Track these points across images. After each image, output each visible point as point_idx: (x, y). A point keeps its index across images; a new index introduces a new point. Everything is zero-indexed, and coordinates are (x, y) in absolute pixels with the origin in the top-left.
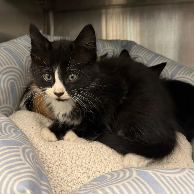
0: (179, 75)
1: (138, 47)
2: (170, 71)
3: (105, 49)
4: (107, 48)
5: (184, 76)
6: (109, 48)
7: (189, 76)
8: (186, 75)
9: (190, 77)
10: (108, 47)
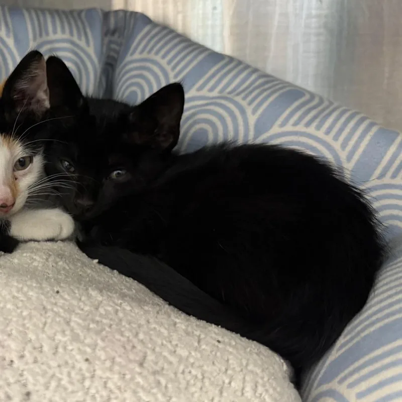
0: (283, 125)
1: (156, 30)
2: (254, 111)
3: (45, 38)
4: (52, 37)
5: (301, 128)
6: (59, 35)
7: (318, 128)
8: (308, 125)
9: (320, 134)
10: (55, 32)
